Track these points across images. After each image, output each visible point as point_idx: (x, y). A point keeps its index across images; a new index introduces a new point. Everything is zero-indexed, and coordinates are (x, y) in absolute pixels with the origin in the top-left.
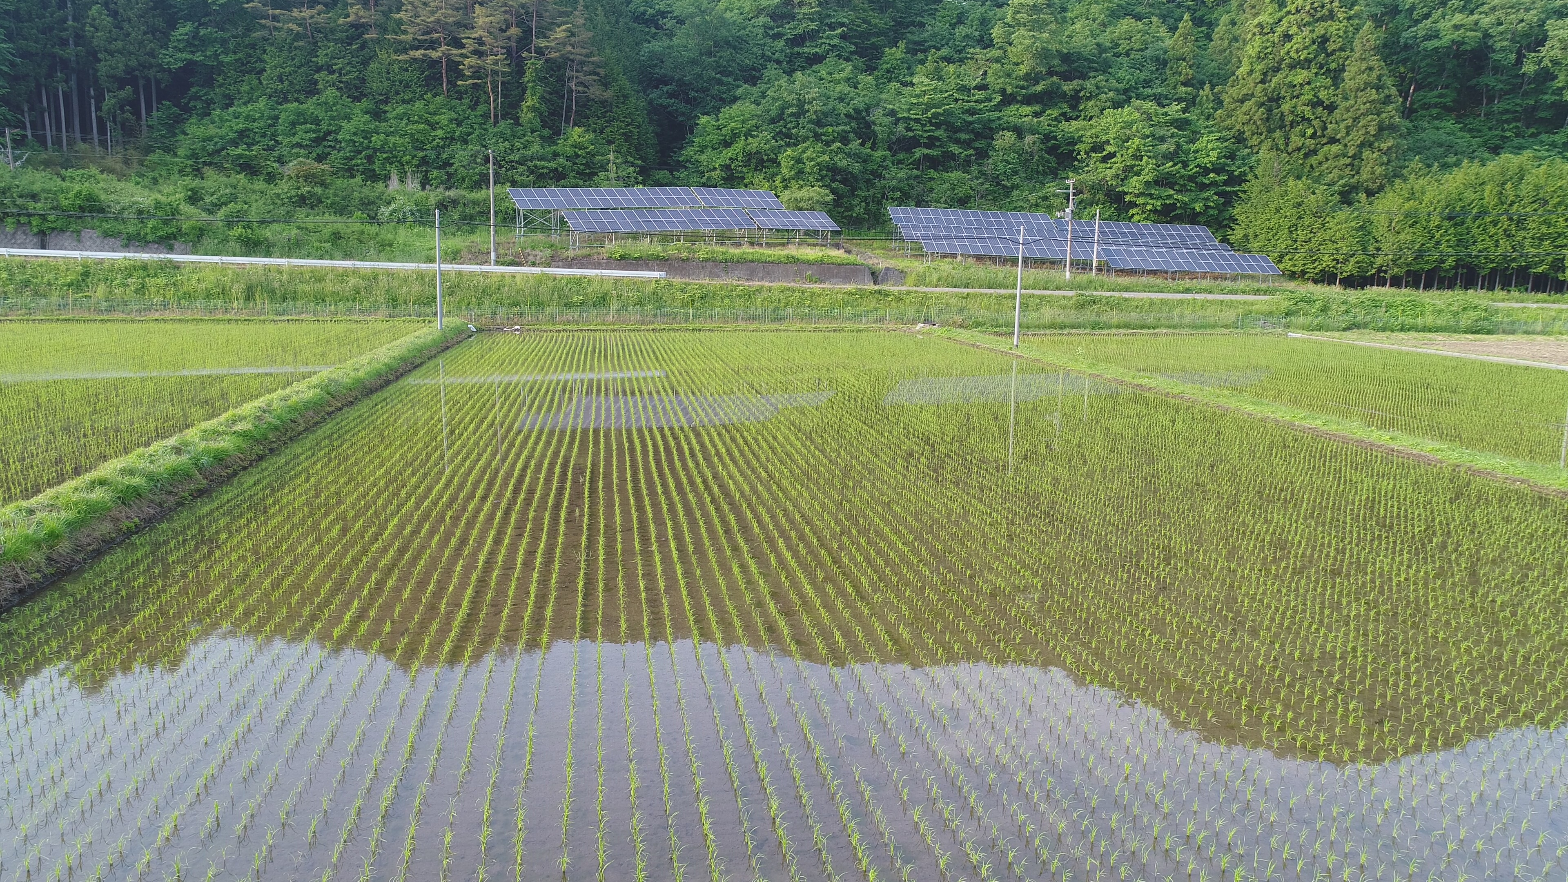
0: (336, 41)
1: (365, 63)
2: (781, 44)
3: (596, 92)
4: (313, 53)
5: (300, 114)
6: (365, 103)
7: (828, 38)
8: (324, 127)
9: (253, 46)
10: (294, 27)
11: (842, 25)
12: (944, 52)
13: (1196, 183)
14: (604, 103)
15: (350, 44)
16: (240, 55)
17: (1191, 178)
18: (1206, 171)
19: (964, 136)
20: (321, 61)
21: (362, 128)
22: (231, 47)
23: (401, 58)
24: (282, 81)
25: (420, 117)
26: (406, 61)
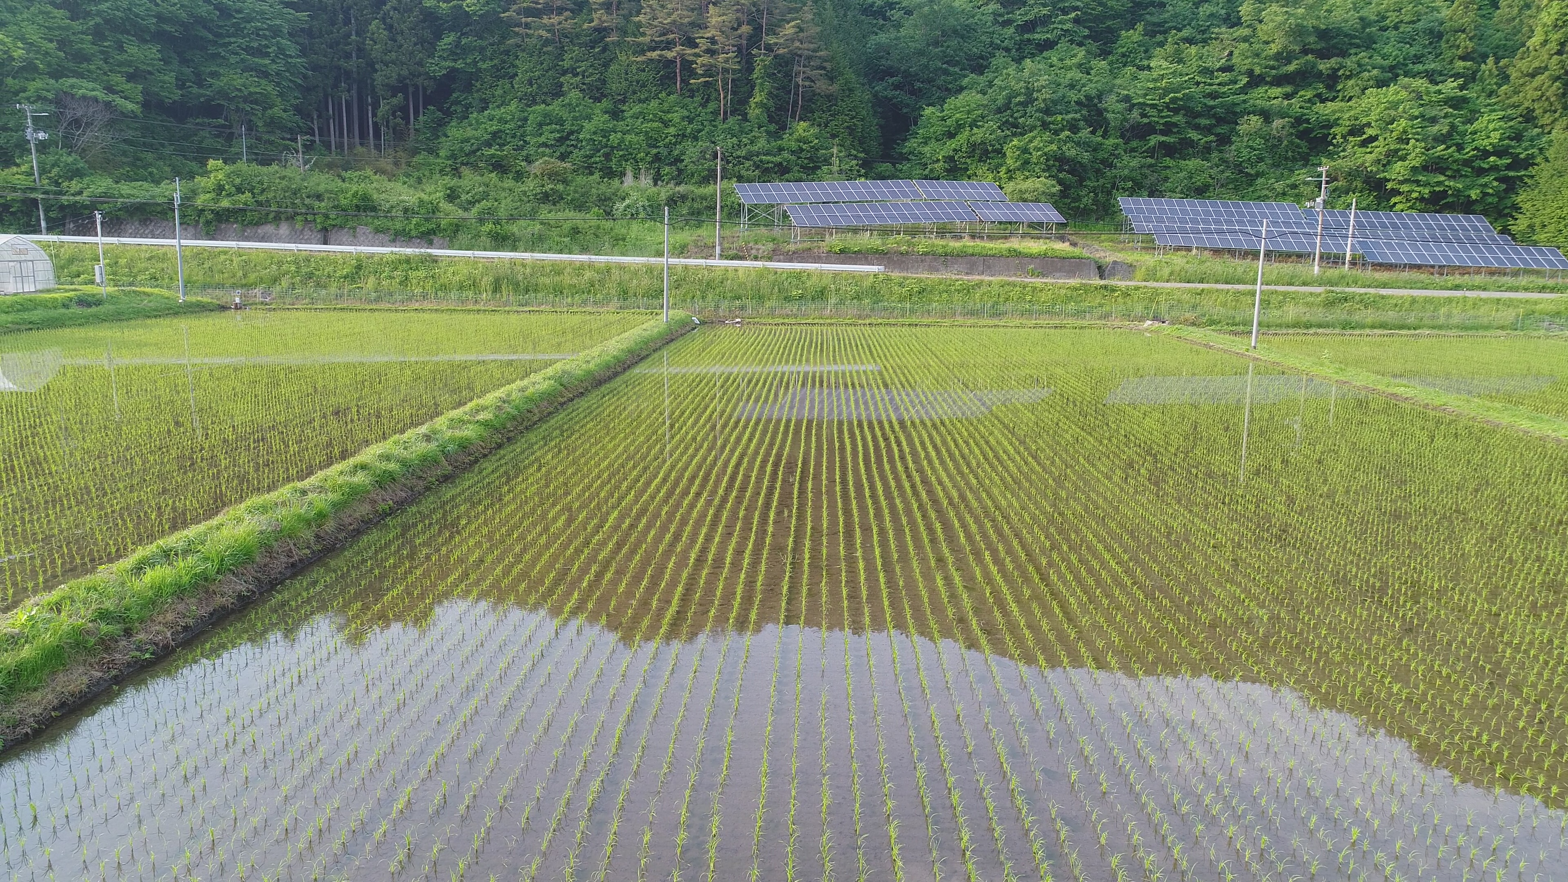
0: (580, 45)
1: (606, 65)
2: (1010, 31)
3: (822, 86)
4: (560, 57)
5: (546, 115)
6: (605, 103)
7: (1060, 23)
8: (568, 127)
9: (507, 53)
10: (543, 33)
11: (1076, 9)
12: (1185, 33)
13: (1473, 168)
14: (829, 97)
15: (593, 48)
16: (496, 61)
17: (1467, 163)
18: (1486, 154)
19: (1204, 122)
20: (566, 64)
21: (601, 126)
22: (488, 54)
23: (639, 59)
24: (531, 85)
25: (655, 115)
26: (643, 62)
